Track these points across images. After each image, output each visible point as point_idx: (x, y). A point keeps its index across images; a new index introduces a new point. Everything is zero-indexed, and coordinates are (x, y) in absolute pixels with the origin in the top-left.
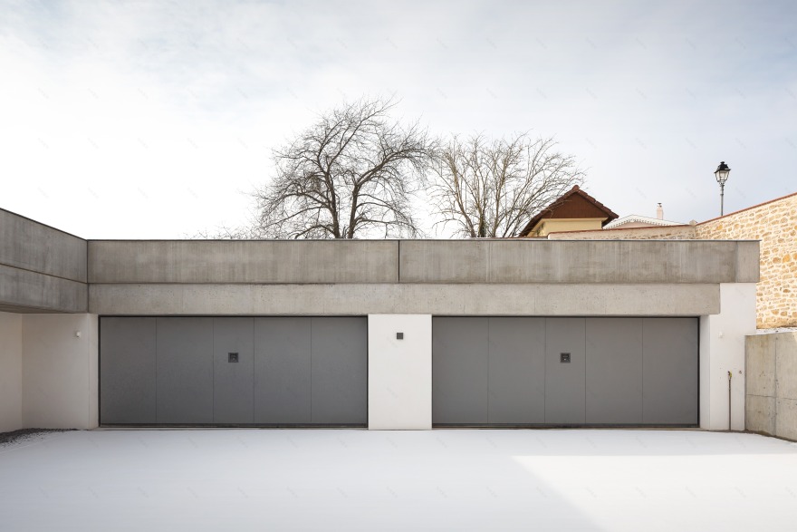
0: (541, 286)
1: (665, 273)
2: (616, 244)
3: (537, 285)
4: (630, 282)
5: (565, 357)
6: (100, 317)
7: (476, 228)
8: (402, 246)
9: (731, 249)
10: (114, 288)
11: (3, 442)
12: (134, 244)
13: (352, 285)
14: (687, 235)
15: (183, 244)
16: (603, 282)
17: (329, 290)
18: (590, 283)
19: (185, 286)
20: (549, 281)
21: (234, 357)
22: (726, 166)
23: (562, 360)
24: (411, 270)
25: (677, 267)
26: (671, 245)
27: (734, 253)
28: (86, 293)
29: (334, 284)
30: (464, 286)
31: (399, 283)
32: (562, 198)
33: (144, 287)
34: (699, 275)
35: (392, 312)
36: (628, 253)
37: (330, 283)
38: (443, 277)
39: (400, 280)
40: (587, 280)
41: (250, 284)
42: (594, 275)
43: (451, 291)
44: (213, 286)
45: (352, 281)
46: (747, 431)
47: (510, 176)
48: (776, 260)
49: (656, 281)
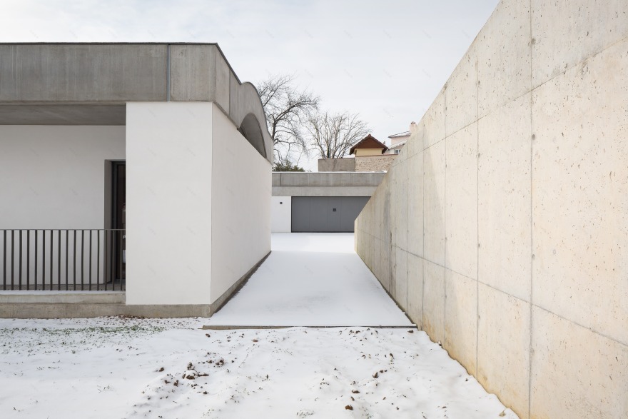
3: (324, 187)
7: (326, 153)
8: (282, 175)
16: (345, 186)
20: (328, 185)
23: (334, 211)
24: (284, 182)
30: (301, 187)
31: (281, 186)
32: (363, 140)
35: (279, 195)
38: (295, 185)
43: (297, 189)
47: (341, 130)
49: (362, 185)
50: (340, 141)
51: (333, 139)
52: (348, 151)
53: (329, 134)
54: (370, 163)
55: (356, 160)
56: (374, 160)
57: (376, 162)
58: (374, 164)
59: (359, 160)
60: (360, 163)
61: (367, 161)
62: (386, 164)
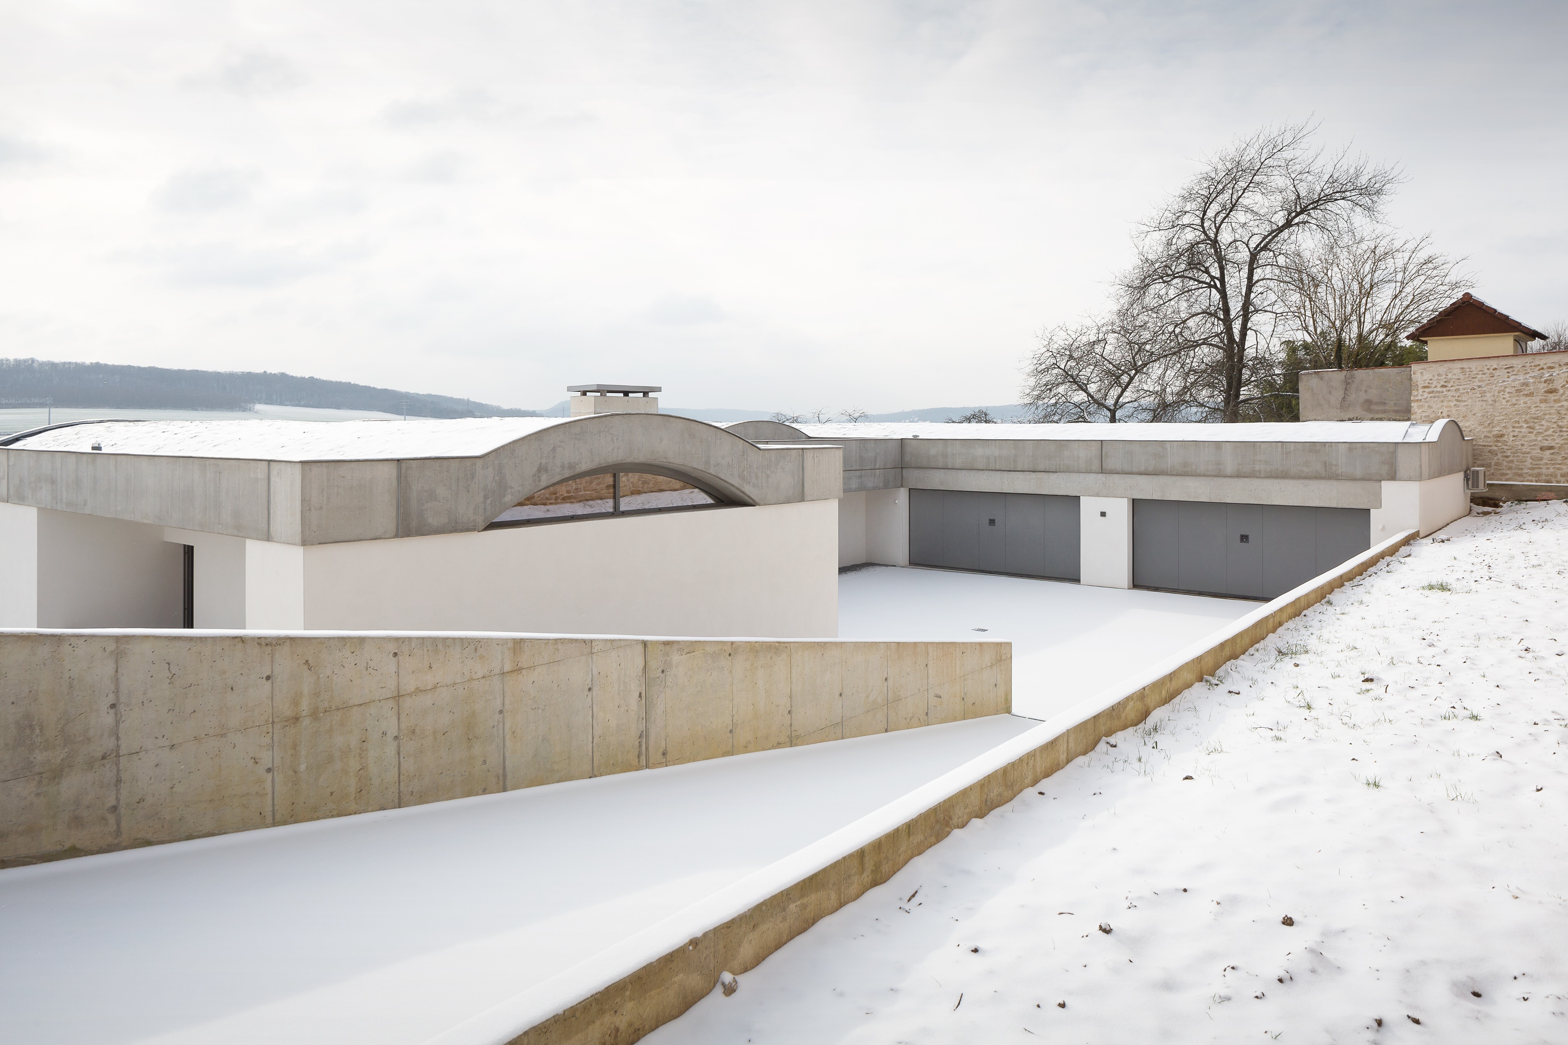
0: (1215, 479)
2: (1279, 444)
3: (1211, 478)
4: (1293, 478)
5: (1244, 538)
6: (910, 489)
8: (1104, 445)
9: (1391, 450)
10: (916, 471)
11: (855, 570)
12: (928, 441)
13: (1067, 474)
15: (957, 441)
16: (1268, 477)
17: (1053, 476)
19: (959, 471)
20: (1219, 474)
21: (992, 522)
23: (1242, 541)
24: (1110, 464)
25: (1336, 465)
26: (1331, 446)
27: (1394, 454)
28: (900, 474)
29: (1056, 472)
30: (1152, 476)
31: (1102, 473)
33: (934, 471)
34: (1359, 473)
35: (1098, 495)
36: (1290, 452)
37: (1053, 472)
38: (1135, 470)
39: (1102, 471)
40: (1253, 475)
41: (1000, 470)
43: (1143, 480)
44: (976, 471)
45: (1068, 470)
49: (1317, 477)
54: (1458, 381)
55: (1414, 374)
56: (1475, 373)
57: (1479, 376)
58: (1474, 384)
59: (1421, 373)
60: (1427, 382)
61: (1450, 376)
62: (1514, 381)
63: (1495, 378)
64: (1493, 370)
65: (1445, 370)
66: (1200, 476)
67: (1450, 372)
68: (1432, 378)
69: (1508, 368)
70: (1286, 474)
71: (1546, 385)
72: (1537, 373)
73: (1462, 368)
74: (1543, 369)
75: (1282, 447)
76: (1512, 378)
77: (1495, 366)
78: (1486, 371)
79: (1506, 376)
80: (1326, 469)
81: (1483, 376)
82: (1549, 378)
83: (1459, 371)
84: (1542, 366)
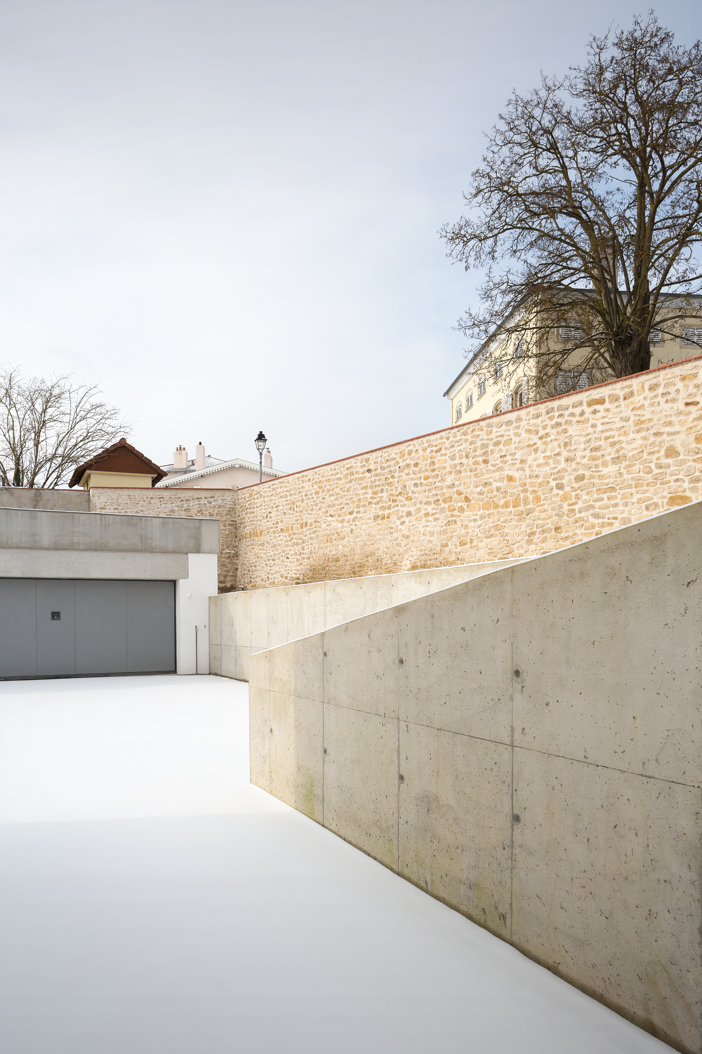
0: (29, 552)
1: (142, 543)
2: (98, 516)
3: (24, 550)
4: (111, 550)
5: (56, 615)
9: (197, 526)
14: (229, 499)
16: (86, 550)
18: (75, 550)
20: (35, 547)
22: (263, 436)
23: (53, 618)
25: (152, 539)
27: (199, 529)
32: (107, 450)
34: (170, 546)
36: (109, 525)
40: (71, 547)
42: (79, 543)
46: (210, 674)
47: (52, 419)
48: (282, 530)
49: (134, 550)
50: (47, 448)
51: (30, 444)
52: (69, 474)
53: (17, 427)
54: (125, 505)
55: (93, 497)
56: (138, 499)
57: (141, 503)
58: (138, 508)
59: (99, 497)
60: (103, 504)
61: (120, 501)
62: (165, 508)
63: (152, 505)
64: (151, 499)
65: (116, 496)
66: (11, 547)
67: (121, 498)
68: (107, 501)
69: (160, 498)
70: (105, 546)
71: (185, 513)
72: (179, 503)
73: (129, 495)
74: (182, 501)
75: (101, 520)
76: (163, 505)
77: (152, 496)
78: (145, 499)
79: (159, 505)
80: (142, 542)
81: (144, 502)
82: (187, 507)
83: (127, 497)
84: (182, 498)
